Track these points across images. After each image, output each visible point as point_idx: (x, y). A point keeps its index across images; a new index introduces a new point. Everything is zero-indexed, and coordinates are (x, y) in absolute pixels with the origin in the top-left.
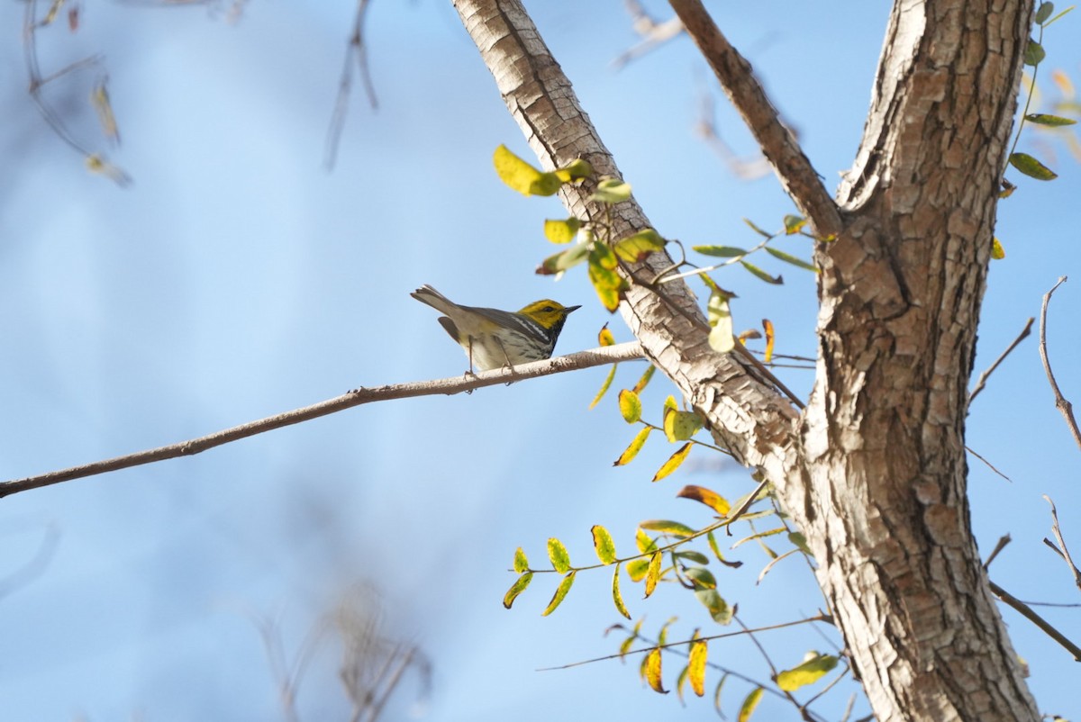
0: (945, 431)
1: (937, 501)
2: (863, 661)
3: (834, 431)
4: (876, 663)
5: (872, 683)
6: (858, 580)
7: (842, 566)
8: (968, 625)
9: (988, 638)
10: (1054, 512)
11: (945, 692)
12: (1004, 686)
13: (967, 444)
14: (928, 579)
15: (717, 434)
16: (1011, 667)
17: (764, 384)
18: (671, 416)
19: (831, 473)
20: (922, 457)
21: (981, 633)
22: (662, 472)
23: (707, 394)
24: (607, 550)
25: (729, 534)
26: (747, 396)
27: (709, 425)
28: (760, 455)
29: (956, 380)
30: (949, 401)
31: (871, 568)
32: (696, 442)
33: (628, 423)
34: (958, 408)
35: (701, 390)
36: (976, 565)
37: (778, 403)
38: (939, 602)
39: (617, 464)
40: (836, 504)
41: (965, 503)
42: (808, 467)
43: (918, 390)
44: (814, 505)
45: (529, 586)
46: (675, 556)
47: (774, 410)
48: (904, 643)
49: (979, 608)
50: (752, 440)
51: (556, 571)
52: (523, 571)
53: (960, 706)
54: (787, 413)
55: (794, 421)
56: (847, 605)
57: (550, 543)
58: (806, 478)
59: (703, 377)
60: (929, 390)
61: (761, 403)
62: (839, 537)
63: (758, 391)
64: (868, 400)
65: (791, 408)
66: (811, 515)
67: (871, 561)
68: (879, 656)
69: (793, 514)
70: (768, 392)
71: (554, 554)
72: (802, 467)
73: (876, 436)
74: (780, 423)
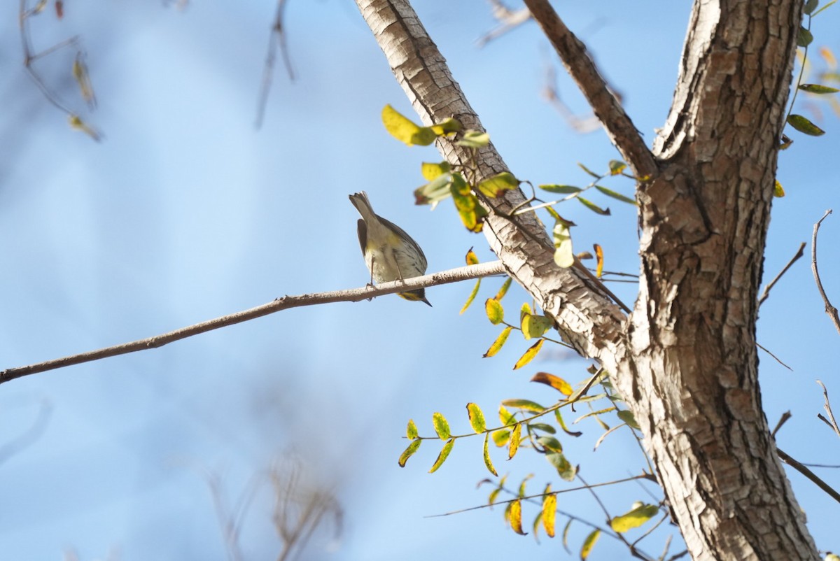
0: (740, 331)
1: (735, 385)
2: (680, 510)
3: (654, 331)
4: (690, 512)
5: (686, 527)
6: (675, 446)
7: (662, 435)
8: (760, 482)
9: (776, 492)
10: (826, 393)
11: (744, 534)
12: (790, 529)
13: (758, 342)
14: (729, 446)
15: (564, 333)
16: (795, 515)
17: (599, 294)
18: (527, 319)
19: (652, 364)
20: (723, 352)
21: (771, 488)
22: (520, 362)
23: (555, 302)
24: (479, 422)
25: (574, 410)
26: (586, 303)
27: (557, 326)
28: (597, 349)
29: (748, 292)
30: (743, 307)
31: (684, 437)
32: (547, 339)
33: (493, 325)
34: (750, 313)
35: (550, 299)
36: (766, 436)
37: (611, 309)
38: (738, 464)
39: (485, 356)
40: (656, 387)
41: (757, 386)
42: (634, 359)
43: (719, 299)
44: (639, 388)
45: (418, 450)
46: (530, 427)
47: (607, 315)
48: (711, 496)
49: (769, 468)
50: (591, 337)
51: (439, 438)
52: (414, 438)
53: (755, 544)
54: (617, 317)
55: (623, 323)
56: (667, 466)
57: (435, 417)
58: (633, 367)
59: (552, 289)
60: (727, 299)
61: (597, 309)
62: (659, 413)
63: (594, 299)
64: (680, 307)
65: (620, 313)
66: (637, 396)
67: (685, 432)
68: (692, 506)
69: (623, 396)
70: (602, 300)
71: (438, 425)
72: (629, 359)
73: (687, 335)
74: (612, 324)
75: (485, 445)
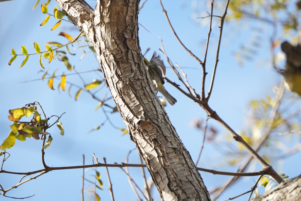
0: (132, 18)
1: (130, 37)
2: (109, 81)
3: (102, 17)
4: (113, 82)
5: (111, 87)
6: (108, 59)
7: (104, 55)
8: (138, 72)
9: (143, 75)
10: (162, 41)
11: (132, 90)
12: (148, 88)
13: (138, 22)
14: (128, 59)
15: (69, 17)
16: (150, 83)
17: (83, 4)
18: (56, 12)
19: (101, 29)
20: (126, 25)
21: (142, 74)
22: (54, 28)
23: (66, 6)
24: (38, 49)
25: (72, 46)
26: (78, 7)
27: (67, 15)
28: (81, 23)
29: (135, 4)
30: (133, 9)
31: (112, 56)
32: (63, 20)
33: (44, 14)
34: (136, 11)
35: (65, 5)
36: (141, 55)
37: (86, 9)
38: (130, 65)
39: (41, 25)
40: (102, 38)
41: (138, 38)
42: (95, 27)
43: (125, 6)
44: (96, 38)
45: (16, 59)
46: (57, 52)
47: (85, 11)
48: (121, 76)
49: (141, 67)
50: (79, 19)
51: (24, 55)
52: (14, 55)
53: (135, 94)
54: (89, 12)
55: (91, 14)
56: (105, 65)
57: (22, 47)
58: (94, 30)
59: (65, 1)
60: (128, 6)
61: (82, 9)
62: (103, 46)
63: (81, 5)
64: (111, 8)
65: (90, 10)
66: (95, 41)
67: (112, 54)
68: (114, 80)
69: (90, 40)
70: (84, 6)
71: (23, 50)
72: (93, 26)
73: (114, 19)
74: (87, 14)
75: (40, 58)
